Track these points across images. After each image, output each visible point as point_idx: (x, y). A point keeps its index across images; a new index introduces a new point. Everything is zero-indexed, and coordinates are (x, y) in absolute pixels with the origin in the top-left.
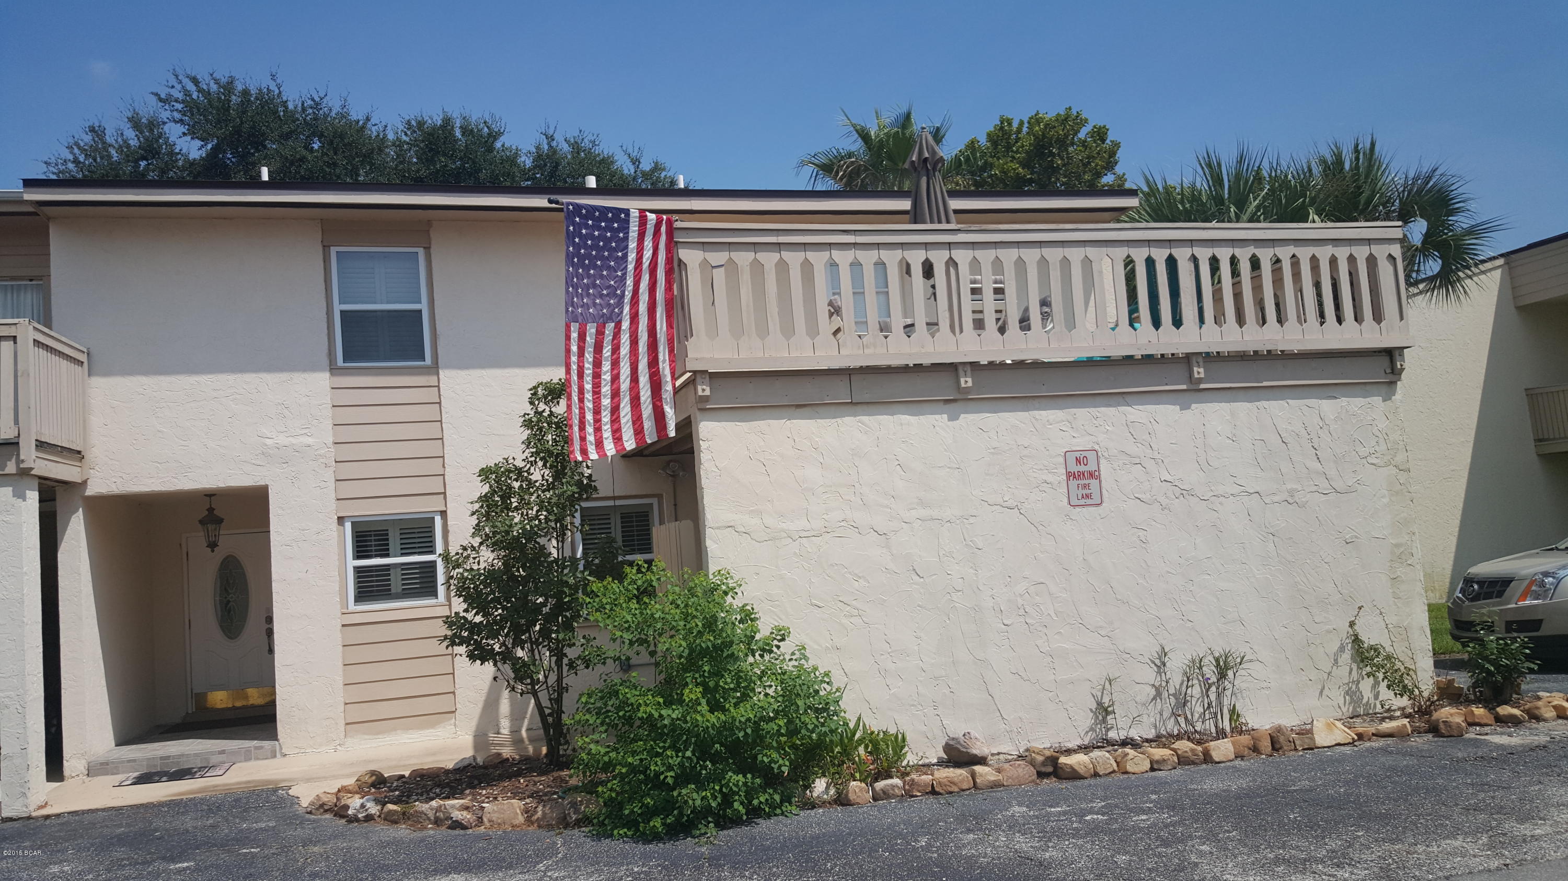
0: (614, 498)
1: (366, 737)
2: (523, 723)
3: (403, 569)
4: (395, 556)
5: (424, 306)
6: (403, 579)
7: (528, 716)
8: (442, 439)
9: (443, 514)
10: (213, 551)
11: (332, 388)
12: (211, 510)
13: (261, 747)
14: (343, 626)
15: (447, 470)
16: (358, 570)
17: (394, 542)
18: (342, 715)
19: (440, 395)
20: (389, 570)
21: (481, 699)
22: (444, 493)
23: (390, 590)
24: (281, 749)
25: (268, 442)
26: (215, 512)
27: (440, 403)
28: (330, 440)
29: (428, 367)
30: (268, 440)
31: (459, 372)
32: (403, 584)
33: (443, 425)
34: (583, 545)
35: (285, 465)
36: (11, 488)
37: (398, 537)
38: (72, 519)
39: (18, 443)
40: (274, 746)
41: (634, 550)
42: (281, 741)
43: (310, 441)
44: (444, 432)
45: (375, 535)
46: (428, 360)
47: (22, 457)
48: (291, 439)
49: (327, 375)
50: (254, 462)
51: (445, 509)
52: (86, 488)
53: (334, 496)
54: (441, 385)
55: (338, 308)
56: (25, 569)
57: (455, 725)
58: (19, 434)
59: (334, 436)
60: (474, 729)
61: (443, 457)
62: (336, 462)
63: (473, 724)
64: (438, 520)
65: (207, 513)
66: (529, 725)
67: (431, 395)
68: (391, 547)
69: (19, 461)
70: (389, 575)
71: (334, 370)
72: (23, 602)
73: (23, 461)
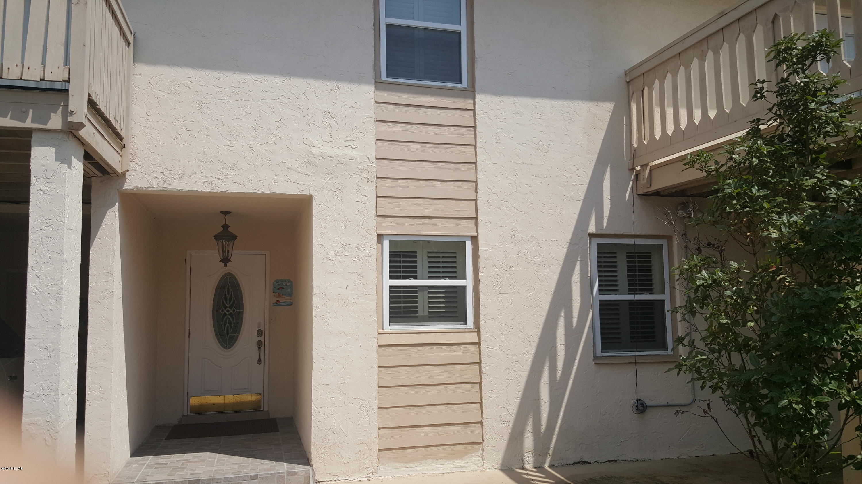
0: (634, 236)
1: (398, 465)
2: (545, 460)
3: (430, 293)
4: (423, 279)
5: (463, 28)
6: (430, 303)
7: (551, 452)
8: (475, 163)
9: (474, 239)
10: (225, 266)
11: (376, 102)
12: (225, 227)
13: (295, 473)
14: (379, 346)
15: (479, 195)
16: (393, 290)
17: (422, 263)
18: (376, 440)
19: (475, 119)
20: (416, 292)
21: (506, 431)
22: (476, 219)
23: (417, 312)
24: (314, 475)
25: (314, 150)
26: (229, 229)
27: (475, 127)
28: (373, 155)
29: (464, 90)
30: (313, 148)
31: (494, 97)
32: (430, 308)
33: (478, 150)
34: (599, 281)
35: (330, 176)
36: (54, 149)
37: (426, 259)
38: (108, 214)
39: (68, 90)
40: (307, 472)
41: (636, 290)
42: (314, 466)
43: (354, 153)
44: (478, 157)
45: (404, 257)
46: (465, 83)
47: (71, 108)
48: (336, 150)
49: (372, 88)
50: (299, 169)
51: (476, 234)
52: (124, 181)
53: (374, 212)
54: (477, 109)
55: (384, 20)
56: (65, 256)
57: (482, 457)
58: (69, 78)
59: (376, 151)
60: (500, 462)
61: (476, 182)
62: (377, 178)
63: (500, 456)
64: (469, 245)
65: (222, 229)
66: (551, 461)
67: (466, 118)
68: (419, 269)
69: (67, 113)
70: (416, 297)
71: (379, 84)
72: (61, 299)
73: (72, 113)
